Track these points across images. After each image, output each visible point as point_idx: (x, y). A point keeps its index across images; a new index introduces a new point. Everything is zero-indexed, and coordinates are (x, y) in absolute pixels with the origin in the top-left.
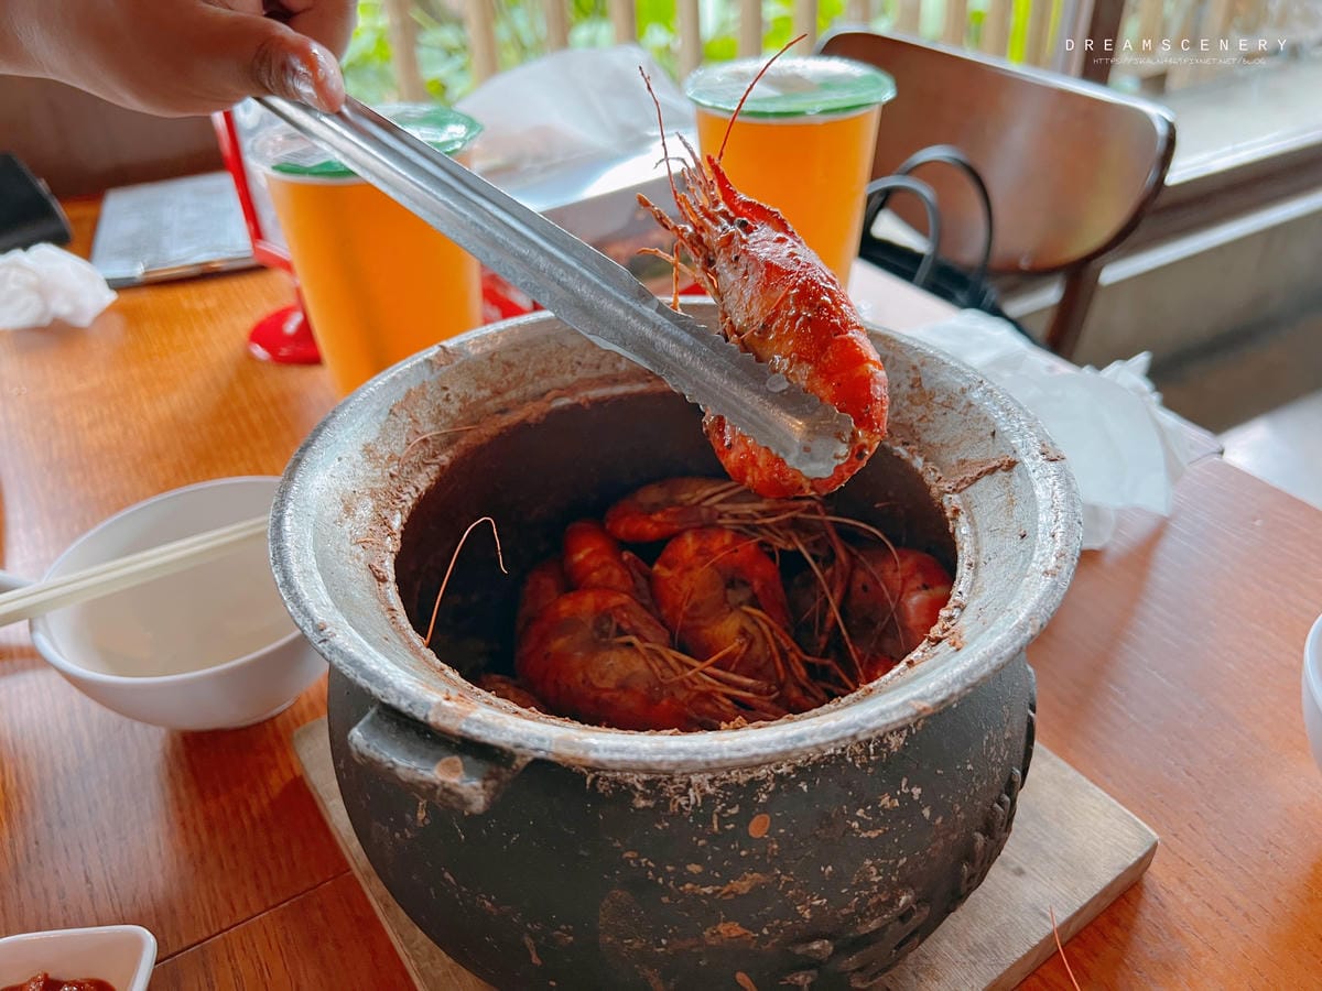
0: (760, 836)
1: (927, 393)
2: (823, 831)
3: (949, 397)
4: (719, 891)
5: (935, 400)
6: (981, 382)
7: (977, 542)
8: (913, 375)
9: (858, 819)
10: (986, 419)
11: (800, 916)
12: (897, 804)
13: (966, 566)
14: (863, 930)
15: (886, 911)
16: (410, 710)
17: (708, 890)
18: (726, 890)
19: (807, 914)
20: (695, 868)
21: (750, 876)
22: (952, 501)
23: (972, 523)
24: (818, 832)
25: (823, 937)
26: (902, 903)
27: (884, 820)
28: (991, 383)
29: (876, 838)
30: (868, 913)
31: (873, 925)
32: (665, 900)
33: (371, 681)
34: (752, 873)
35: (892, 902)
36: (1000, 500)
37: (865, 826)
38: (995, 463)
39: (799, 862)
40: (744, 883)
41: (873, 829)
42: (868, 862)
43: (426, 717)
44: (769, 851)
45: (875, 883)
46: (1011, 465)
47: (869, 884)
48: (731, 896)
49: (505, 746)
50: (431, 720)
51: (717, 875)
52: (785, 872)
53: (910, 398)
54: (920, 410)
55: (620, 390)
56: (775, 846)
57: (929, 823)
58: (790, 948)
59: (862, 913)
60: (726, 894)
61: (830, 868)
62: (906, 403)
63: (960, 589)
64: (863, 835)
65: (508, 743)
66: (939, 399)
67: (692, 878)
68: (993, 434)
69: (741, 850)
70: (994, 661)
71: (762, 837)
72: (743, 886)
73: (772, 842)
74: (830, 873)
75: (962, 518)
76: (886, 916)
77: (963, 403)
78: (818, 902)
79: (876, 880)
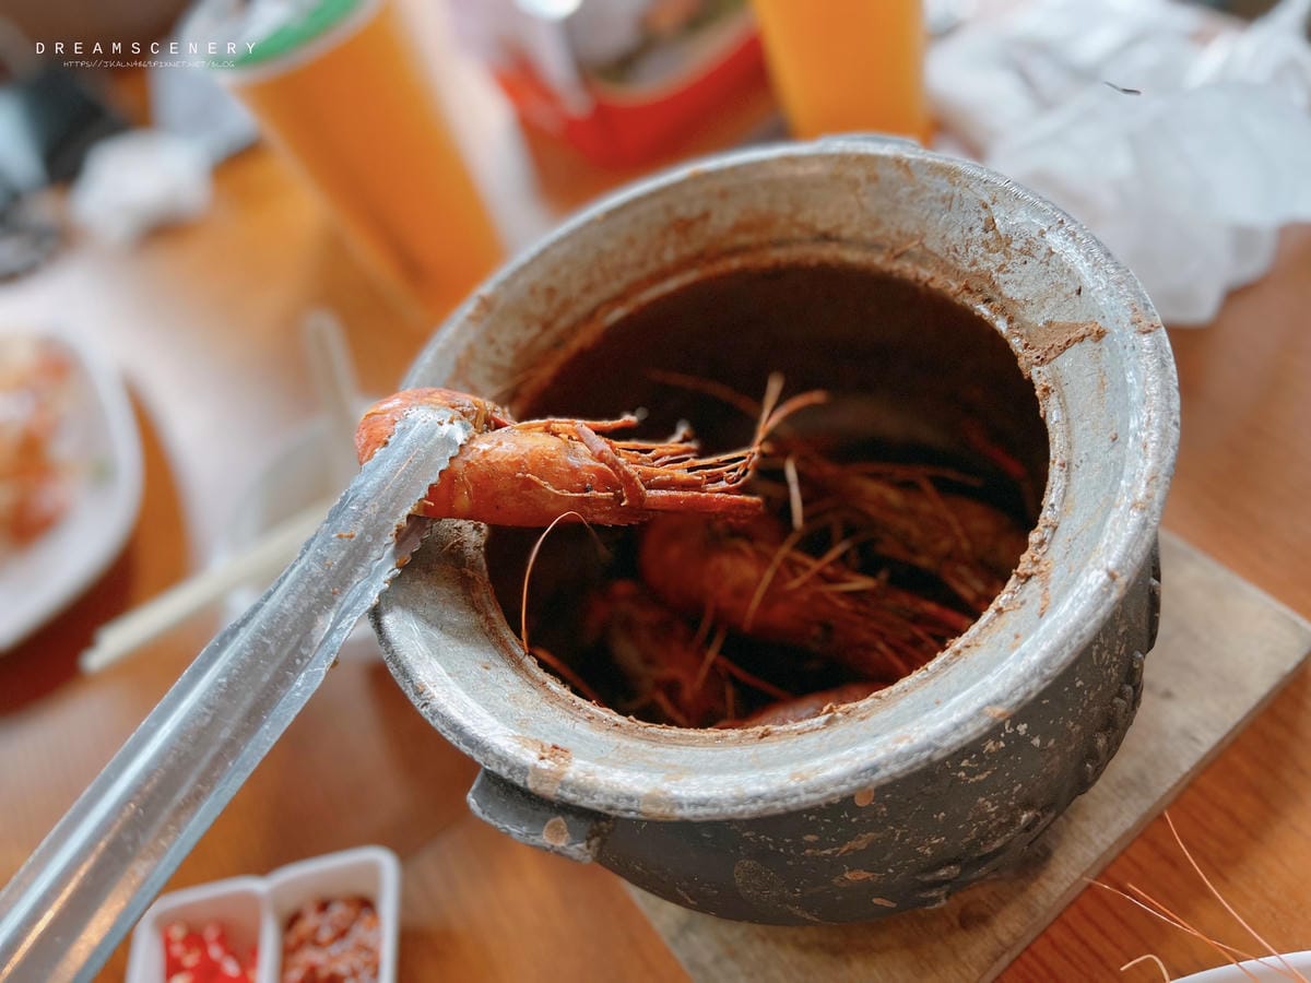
0: (866, 804)
1: (1003, 237)
2: (929, 787)
3: (1027, 242)
4: (837, 852)
5: (1012, 246)
6: (1062, 222)
7: (1069, 432)
8: (984, 215)
9: (963, 769)
10: (1069, 271)
11: (923, 855)
12: (1002, 744)
13: (1057, 467)
14: (987, 850)
15: (1008, 831)
16: (510, 777)
17: (828, 852)
18: (845, 849)
19: (928, 851)
20: (810, 838)
21: (863, 836)
22: (1040, 377)
23: (1063, 407)
24: (924, 790)
25: (949, 864)
26: (1023, 821)
27: (991, 762)
28: (1074, 222)
29: (985, 780)
30: (990, 836)
31: (997, 844)
32: (790, 863)
33: (472, 747)
34: (865, 833)
35: (1013, 822)
36: (1089, 379)
37: (971, 772)
38: (1082, 331)
39: (911, 817)
40: (860, 842)
41: (981, 773)
42: (981, 800)
43: (525, 783)
44: (879, 814)
45: (992, 813)
46: (1100, 335)
47: (987, 816)
48: (851, 853)
49: (599, 809)
50: (531, 786)
51: (833, 840)
52: (899, 826)
53: (986, 244)
54: (998, 257)
55: (671, 285)
56: (884, 809)
57: (1042, 749)
58: (918, 878)
59: (983, 836)
60: (845, 852)
61: (943, 814)
62: (981, 250)
63: (1052, 501)
64: (972, 780)
65: (600, 805)
66: (1017, 245)
67: (810, 845)
68: (1079, 292)
69: (851, 818)
70: (1075, 642)
71: (870, 805)
72: (861, 843)
73: (881, 807)
74: (944, 817)
75: (1053, 400)
76: (1008, 835)
77: (1044, 250)
78: (937, 841)
79: (993, 810)
